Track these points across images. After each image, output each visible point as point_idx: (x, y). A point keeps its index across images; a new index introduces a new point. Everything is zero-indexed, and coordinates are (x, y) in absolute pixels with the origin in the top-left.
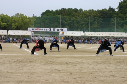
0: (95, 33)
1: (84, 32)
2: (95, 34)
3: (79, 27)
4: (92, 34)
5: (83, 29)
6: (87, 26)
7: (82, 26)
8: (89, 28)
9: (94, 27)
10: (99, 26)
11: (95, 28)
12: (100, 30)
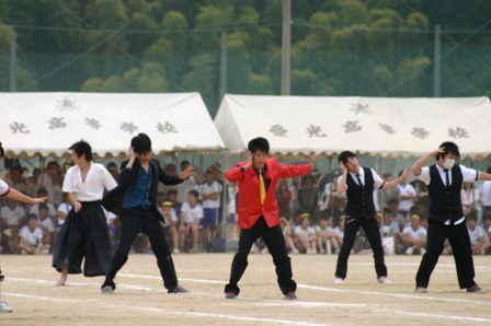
0: (361, 118)
1: (213, 106)
2: (352, 127)
3: (151, 39)
4: (314, 131)
5: (202, 60)
6: (251, 17)
7: (192, 23)
8: (278, 42)
9: (346, 31)
10: (414, 16)
11: (360, 44)
12: (429, 70)
